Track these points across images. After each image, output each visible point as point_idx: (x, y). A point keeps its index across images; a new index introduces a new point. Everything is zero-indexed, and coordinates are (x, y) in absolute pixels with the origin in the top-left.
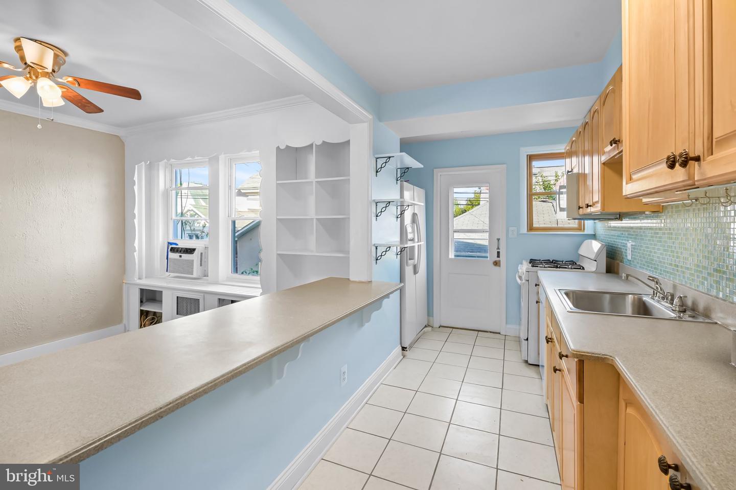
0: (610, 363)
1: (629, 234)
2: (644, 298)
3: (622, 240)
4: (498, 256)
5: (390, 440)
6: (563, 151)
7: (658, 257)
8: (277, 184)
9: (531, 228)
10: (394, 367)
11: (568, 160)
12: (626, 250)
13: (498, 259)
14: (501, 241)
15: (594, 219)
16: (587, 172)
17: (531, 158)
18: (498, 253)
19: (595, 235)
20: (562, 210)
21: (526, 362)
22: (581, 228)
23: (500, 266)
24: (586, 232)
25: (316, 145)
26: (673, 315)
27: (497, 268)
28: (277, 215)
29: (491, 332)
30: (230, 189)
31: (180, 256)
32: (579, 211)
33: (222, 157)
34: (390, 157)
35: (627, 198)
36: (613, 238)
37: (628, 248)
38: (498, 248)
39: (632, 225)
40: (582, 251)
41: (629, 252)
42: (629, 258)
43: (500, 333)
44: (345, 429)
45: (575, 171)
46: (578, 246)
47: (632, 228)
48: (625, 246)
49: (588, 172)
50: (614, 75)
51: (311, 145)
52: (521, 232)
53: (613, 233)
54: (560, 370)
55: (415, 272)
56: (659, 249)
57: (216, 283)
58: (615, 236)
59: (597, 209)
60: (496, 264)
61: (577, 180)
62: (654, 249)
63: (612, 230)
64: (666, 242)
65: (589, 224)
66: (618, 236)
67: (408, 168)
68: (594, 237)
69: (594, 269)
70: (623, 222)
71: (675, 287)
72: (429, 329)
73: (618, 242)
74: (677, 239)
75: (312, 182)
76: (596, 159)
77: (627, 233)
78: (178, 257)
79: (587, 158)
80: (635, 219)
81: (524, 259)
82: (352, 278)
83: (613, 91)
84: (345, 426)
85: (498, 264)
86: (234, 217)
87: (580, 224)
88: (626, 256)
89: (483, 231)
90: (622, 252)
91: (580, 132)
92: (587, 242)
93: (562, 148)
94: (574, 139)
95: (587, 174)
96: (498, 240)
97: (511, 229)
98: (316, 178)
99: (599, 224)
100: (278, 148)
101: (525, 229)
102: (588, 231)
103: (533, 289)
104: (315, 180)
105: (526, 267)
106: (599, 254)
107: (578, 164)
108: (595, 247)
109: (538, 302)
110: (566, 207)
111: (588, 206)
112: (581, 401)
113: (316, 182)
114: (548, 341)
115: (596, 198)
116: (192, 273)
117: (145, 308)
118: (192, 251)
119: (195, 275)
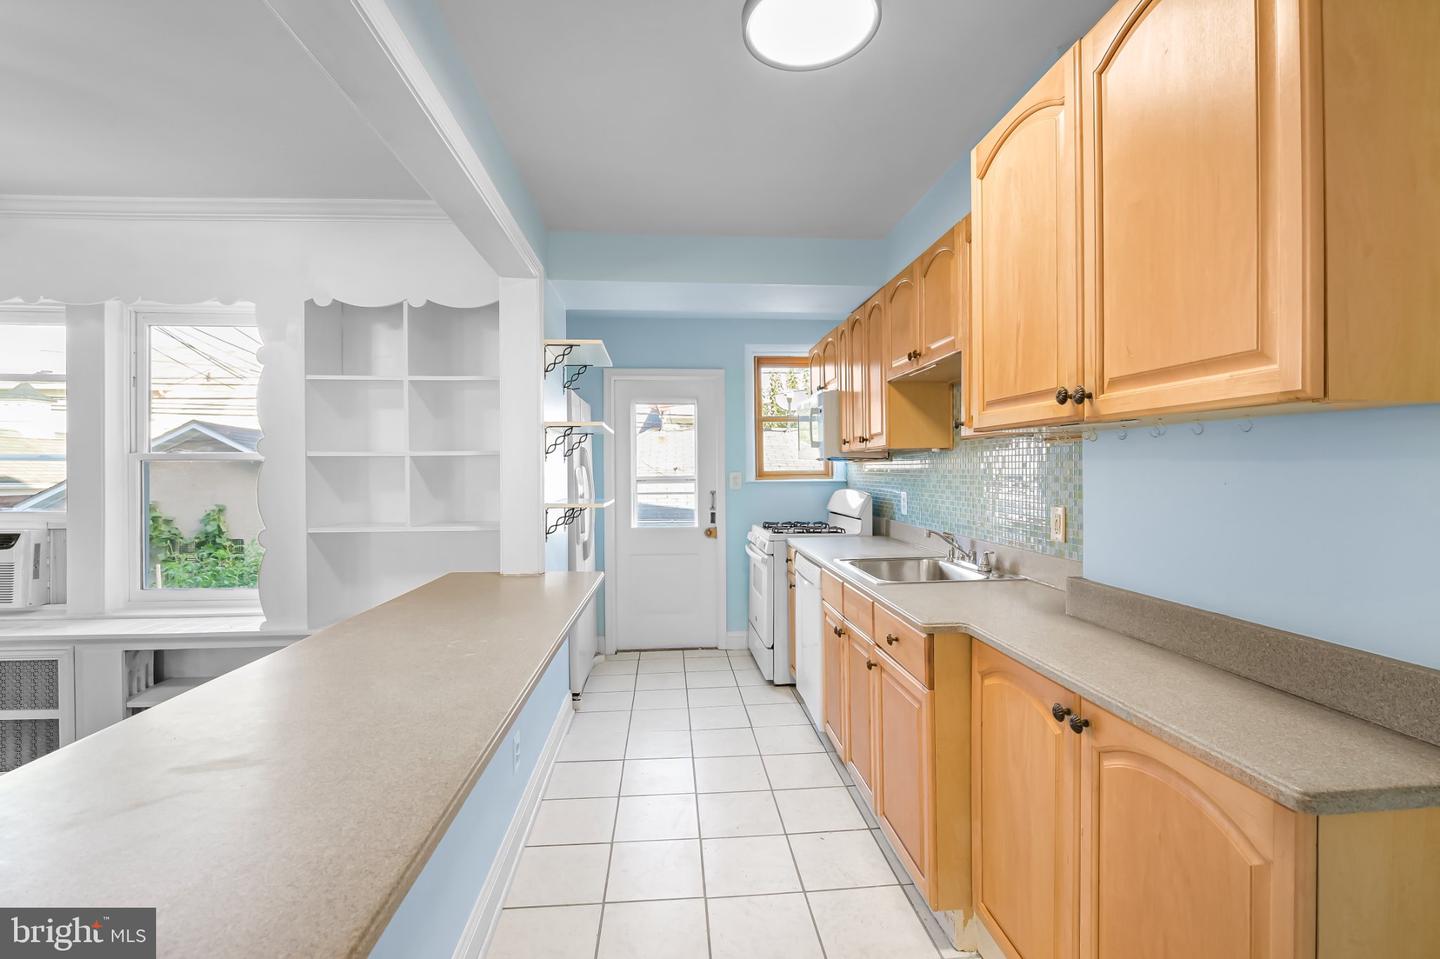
0: (963, 631)
1: (904, 480)
2: (941, 563)
3: (893, 488)
4: (713, 521)
5: (612, 844)
6: (807, 355)
7: (948, 508)
8: (308, 381)
9: (760, 474)
10: (566, 731)
11: (816, 370)
12: (899, 501)
13: (712, 525)
14: (717, 495)
16: (858, 387)
17: (760, 361)
18: (713, 515)
19: (846, 483)
20: (815, 444)
21: (771, 682)
22: (828, 472)
23: (716, 537)
24: (836, 478)
25: (410, 306)
26: (981, 577)
27: (711, 540)
28: (308, 448)
29: (703, 649)
30: (135, 385)
32: (839, 450)
33: (111, 306)
34: (571, 346)
36: (878, 486)
37: (903, 503)
38: (713, 507)
39: (908, 467)
40: (834, 506)
41: (904, 505)
42: (904, 512)
43: (716, 648)
44: (523, 850)
45: (832, 387)
46: (827, 500)
47: (908, 471)
48: (898, 496)
49: (860, 390)
50: (912, 264)
51: (400, 305)
52: (748, 480)
53: (877, 479)
54: (875, 665)
55: (585, 556)
56: (948, 498)
57: (100, 616)
58: (880, 482)
60: (710, 533)
61: (838, 404)
62: (941, 497)
63: (876, 474)
64: (957, 487)
65: (839, 467)
66: (887, 483)
67: (585, 366)
68: (846, 485)
69: (858, 531)
70: (893, 462)
71: (973, 544)
72: (601, 658)
73: (887, 492)
74: (972, 483)
75: (402, 383)
76: (875, 373)
77: (901, 478)
79: (857, 371)
80: (912, 458)
81: (755, 523)
82: (505, 570)
83: (908, 286)
84: (522, 845)
85: (713, 534)
86: (146, 451)
87: (827, 466)
88: (900, 510)
89: (687, 480)
90: (892, 504)
91: (843, 332)
92: (839, 493)
93: (803, 351)
94: (830, 339)
95: (857, 393)
96: (713, 493)
97: (732, 475)
98: (410, 374)
99: (853, 466)
100: (310, 304)
101: (752, 476)
102: (838, 477)
103: (782, 566)
104: (407, 378)
105: (761, 535)
106: (863, 507)
107: (838, 376)
108: (854, 501)
109: (792, 586)
110: (822, 440)
111: (863, 440)
112: (931, 687)
113: (411, 382)
114: (839, 633)
115: (876, 428)
116: (10, 598)
118: (9, 540)
119: (19, 601)
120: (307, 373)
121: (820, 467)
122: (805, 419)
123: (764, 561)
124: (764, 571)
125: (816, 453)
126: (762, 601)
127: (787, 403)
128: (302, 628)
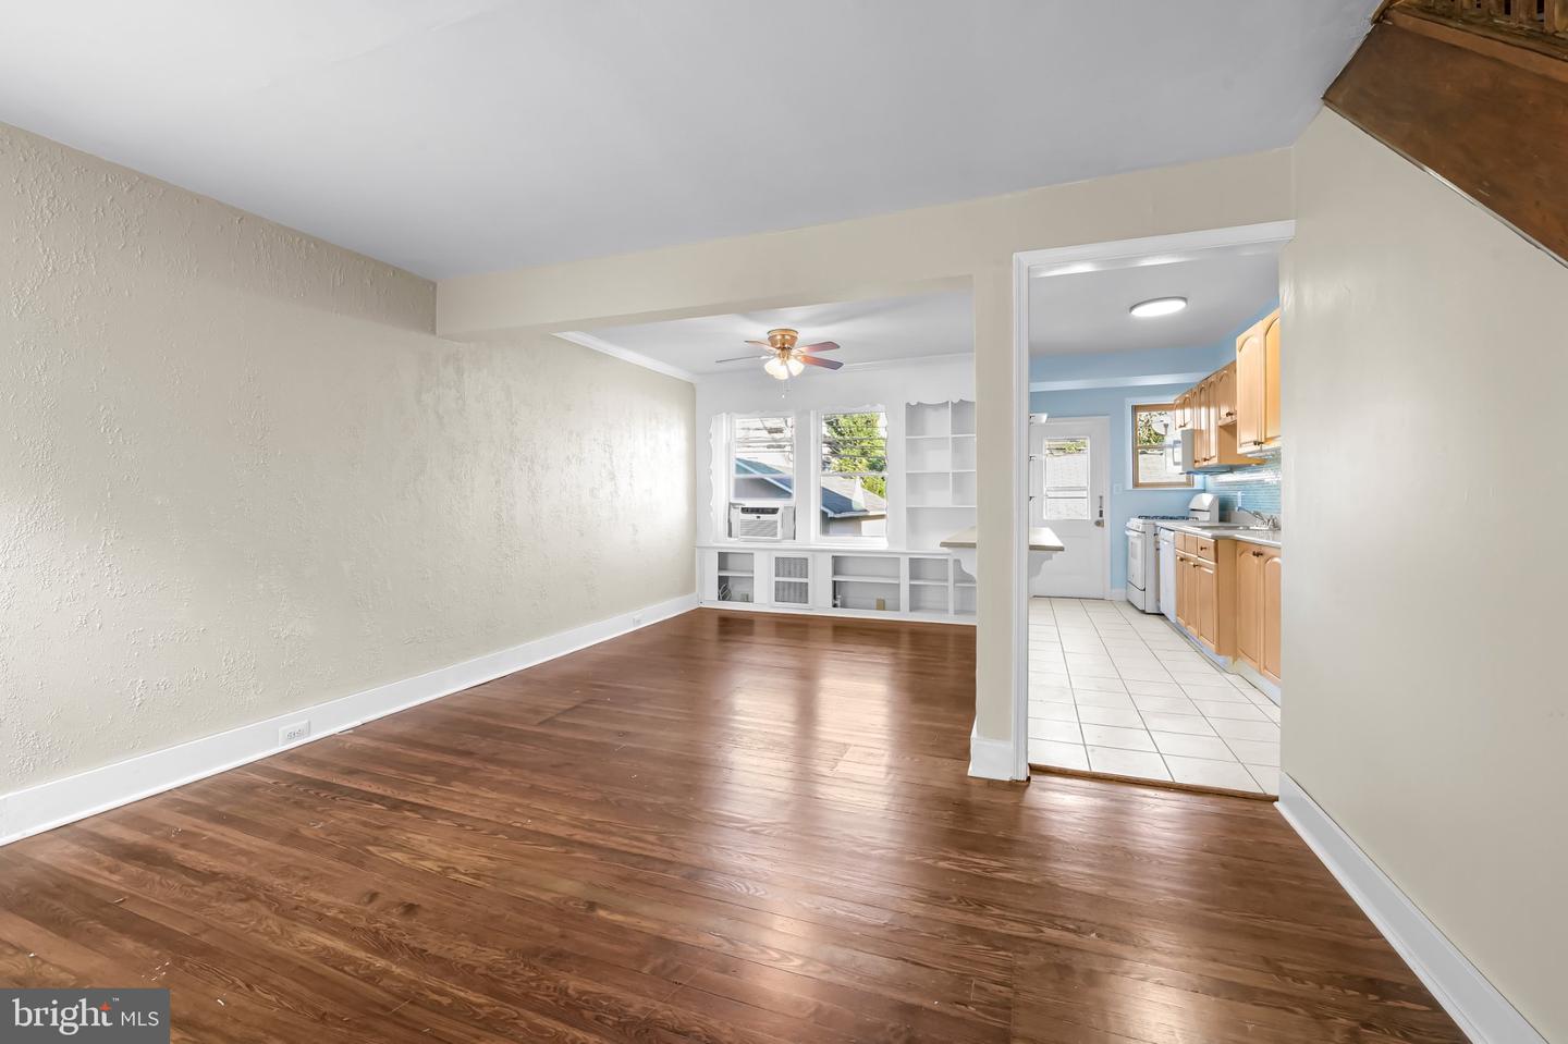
0: (1231, 538)
1: (1239, 486)
4: (1101, 515)
6: (1174, 402)
8: (908, 440)
9: (1136, 484)
11: (1180, 413)
12: (1237, 500)
13: (1100, 518)
14: (1104, 499)
15: (1206, 473)
16: (1203, 428)
17: (1136, 409)
18: (1101, 512)
19: (1206, 489)
20: (1176, 464)
21: (1143, 612)
22: (1190, 483)
23: (1103, 526)
24: (1195, 488)
25: (952, 402)
27: (1100, 528)
28: (907, 469)
29: (1093, 599)
31: (759, 517)
32: (1193, 467)
35: (1240, 455)
36: (1224, 491)
37: (1239, 498)
38: (1101, 507)
39: (1240, 479)
40: (1193, 505)
41: (1240, 501)
43: (1103, 599)
45: (1189, 427)
46: (1189, 502)
47: (1239, 482)
48: (1235, 498)
49: (1205, 429)
51: (947, 402)
52: (1126, 489)
59: (1214, 461)
60: (1099, 523)
61: (1192, 437)
65: (1198, 478)
68: (1204, 491)
69: (1207, 519)
70: (1234, 475)
73: (1229, 495)
75: (947, 438)
76: (1212, 410)
78: (756, 519)
79: (1203, 410)
81: (1132, 515)
85: (1101, 524)
87: (1188, 479)
88: (1238, 506)
89: (1084, 489)
90: (1234, 503)
91: (1195, 393)
92: (1197, 496)
93: (1172, 399)
94: (1188, 396)
95: (1202, 430)
96: (1101, 497)
97: (1115, 486)
98: (952, 434)
99: (1209, 478)
100: (908, 404)
101: (1130, 486)
102: (1198, 486)
103: (1151, 539)
104: (951, 436)
105: (1136, 523)
106: (1211, 505)
107: (1192, 418)
108: (1206, 500)
109: (1158, 549)
110: (1180, 460)
111: (1205, 460)
112: (1217, 561)
113: (953, 438)
114: (1182, 560)
115: (1213, 453)
116: (775, 535)
117: (724, 574)
118: (774, 511)
119: (779, 537)
120: (907, 435)
121: (1183, 479)
122: (1170, 446)
123: (1138, 537)
124: (1139, 543)
125: (1179, 469)
126: (1137, 565)
127: (1164, 429)
128: (904, 550)
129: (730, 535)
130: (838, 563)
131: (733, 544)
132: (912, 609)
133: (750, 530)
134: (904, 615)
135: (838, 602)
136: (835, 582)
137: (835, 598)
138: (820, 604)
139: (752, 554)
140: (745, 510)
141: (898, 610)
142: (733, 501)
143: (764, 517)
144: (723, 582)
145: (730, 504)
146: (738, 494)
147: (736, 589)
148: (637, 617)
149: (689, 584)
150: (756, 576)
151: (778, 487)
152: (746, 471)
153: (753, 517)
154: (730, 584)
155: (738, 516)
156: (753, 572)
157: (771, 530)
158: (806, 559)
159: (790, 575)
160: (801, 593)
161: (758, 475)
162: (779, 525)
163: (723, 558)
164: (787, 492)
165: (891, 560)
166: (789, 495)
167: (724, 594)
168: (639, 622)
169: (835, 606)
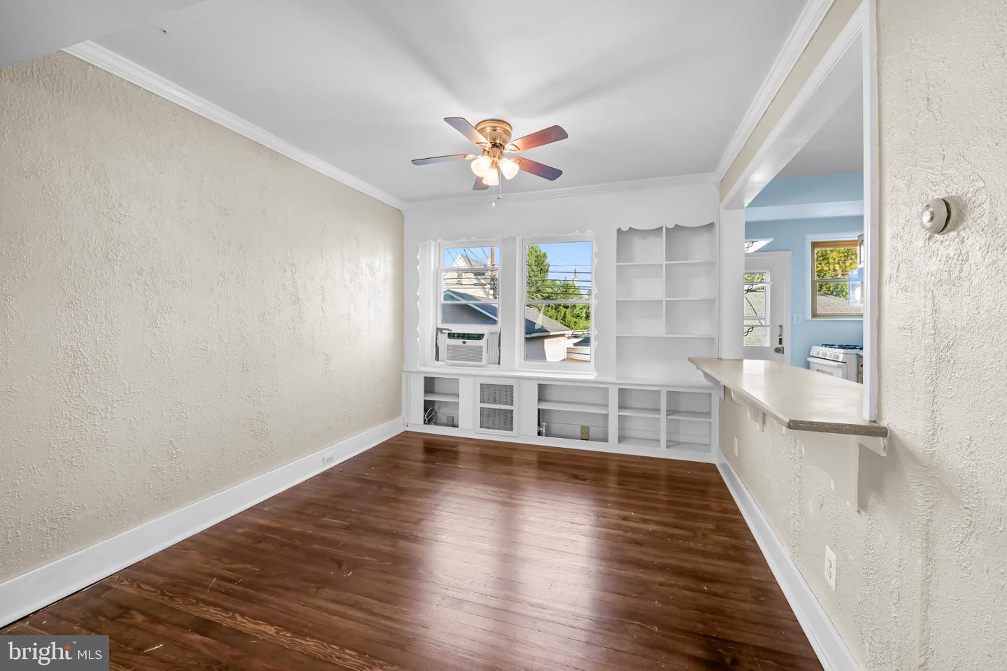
4: (780, 343)
8: (617, 266)
9: (814, 315)
13: (780, 346)
14: (784, 328)
17: (815, 245)
18: (780, 340)
23: (783, 353)
25: (666, 228)
27: (779, 355)
28: (617, 297)
31: (464, 342)
38: (781, 335)
51: (660, 229)
52: (805, 319)
60: (778, 350)
75: (660, 265)
78: (462, 344)
85: (781, 350)
96: (780, 326)
97: (795, 316)
100: (619, 230)
101: (809, 316)
104: (665, 263)
105: (829, 351)
113: (666, 264)
116: (481, 361)
117: (430, 398)
118: (480, 337)
119: (484, 362)
120: (617, 261)
123: (839, 366)
128: (613, 379)
129: (437, 358)
130: (543, 391)
131: (438, 369)
132: (622, 439)
133: (455, 355)
134: (612, 447)
135: (543, 430)
136: (539, 409)
137: (539, 425)
138: (524, 432)
139: (458, 379)
140: (451, 336)
141: (606, 440)
142: (441, 326)
143: (470, 343)
144: (429, 407)
145: (438, 329)
146: (445, 321)
147: (442, 414)
148: (326, 456)
149: (394, 408)
150: (461, 400)
151: (484, 315)
152: (453, 298)
153: (459, 342)
154: (436, 407)
155: (444, 341)
156: (457, 395)
157: (476, 355)
158: (512, 387)
159: (495, 402)
160: (506, 420)
161: (463, 302)
162: (484, 350)
163: (430, 384)
164: (492, 319)
165: (601, 390)
166: (495, 322)
167: (430, 417)
168: (330, 460)
169: (539, 434)
